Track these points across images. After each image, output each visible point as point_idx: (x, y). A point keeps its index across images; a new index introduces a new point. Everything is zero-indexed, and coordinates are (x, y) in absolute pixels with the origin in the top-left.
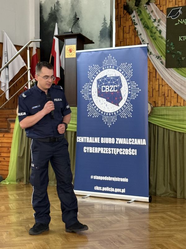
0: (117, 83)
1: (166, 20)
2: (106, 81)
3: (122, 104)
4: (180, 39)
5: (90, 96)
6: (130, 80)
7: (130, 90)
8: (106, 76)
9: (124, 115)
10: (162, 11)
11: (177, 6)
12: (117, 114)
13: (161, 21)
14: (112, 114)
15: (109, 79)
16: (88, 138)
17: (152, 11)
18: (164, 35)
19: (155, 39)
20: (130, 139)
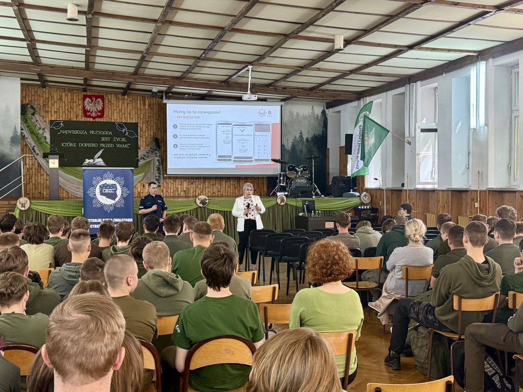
0: (114, 188)
1: (49, 129)
2: (106, 187)
3: (117, 199)
4: (62, 145)
5: (95, 195)
6: (123, 186)
7: (122, 192)
8: (106, 184)
9: (118, 206)
10: (45, 121)
11: (58, 119)
12: (115, 206)
13: (45, 130)
14: (111, 205)
15: (108, 185)
16: (93, 220)
17: (37, 121)
18: (48, 140)
19: (41, 143)
20: (122, 219)
